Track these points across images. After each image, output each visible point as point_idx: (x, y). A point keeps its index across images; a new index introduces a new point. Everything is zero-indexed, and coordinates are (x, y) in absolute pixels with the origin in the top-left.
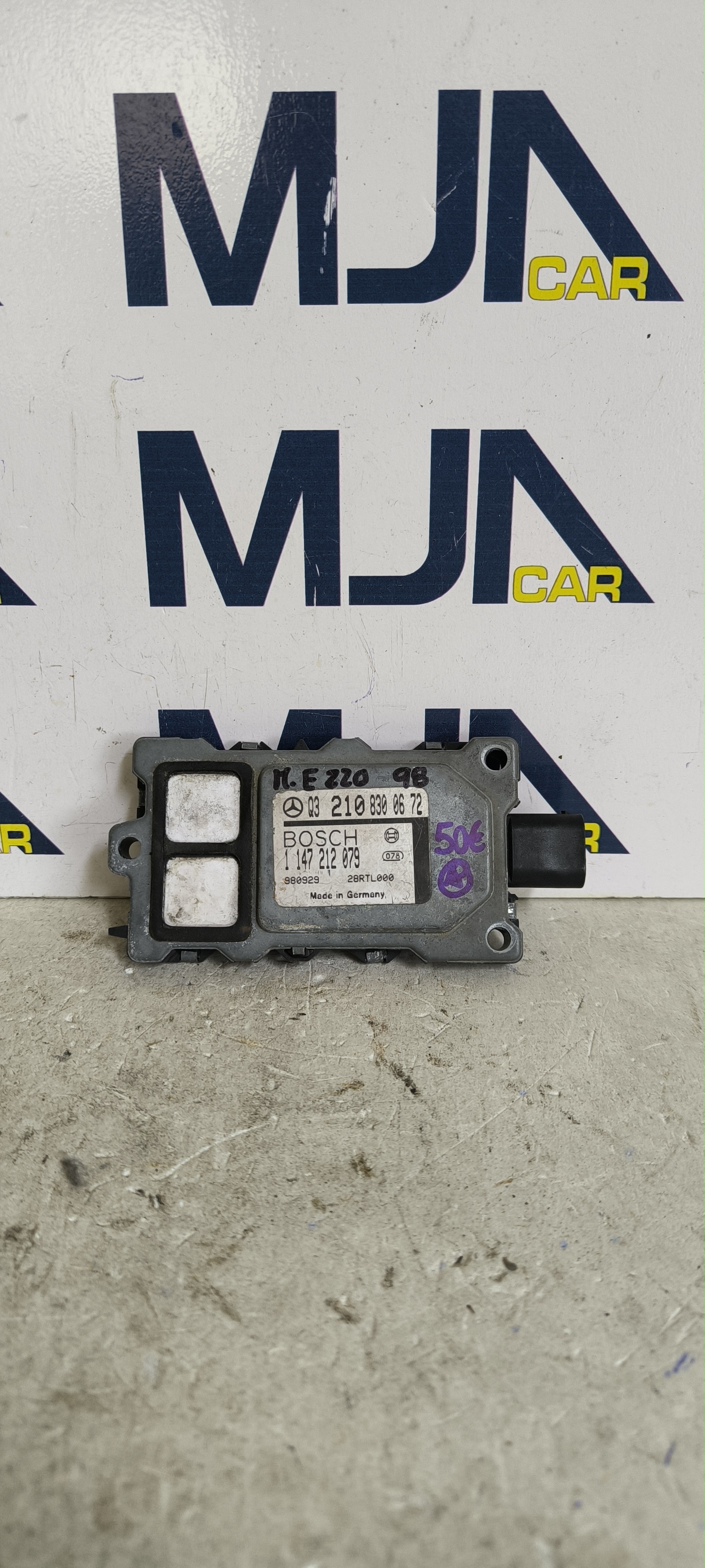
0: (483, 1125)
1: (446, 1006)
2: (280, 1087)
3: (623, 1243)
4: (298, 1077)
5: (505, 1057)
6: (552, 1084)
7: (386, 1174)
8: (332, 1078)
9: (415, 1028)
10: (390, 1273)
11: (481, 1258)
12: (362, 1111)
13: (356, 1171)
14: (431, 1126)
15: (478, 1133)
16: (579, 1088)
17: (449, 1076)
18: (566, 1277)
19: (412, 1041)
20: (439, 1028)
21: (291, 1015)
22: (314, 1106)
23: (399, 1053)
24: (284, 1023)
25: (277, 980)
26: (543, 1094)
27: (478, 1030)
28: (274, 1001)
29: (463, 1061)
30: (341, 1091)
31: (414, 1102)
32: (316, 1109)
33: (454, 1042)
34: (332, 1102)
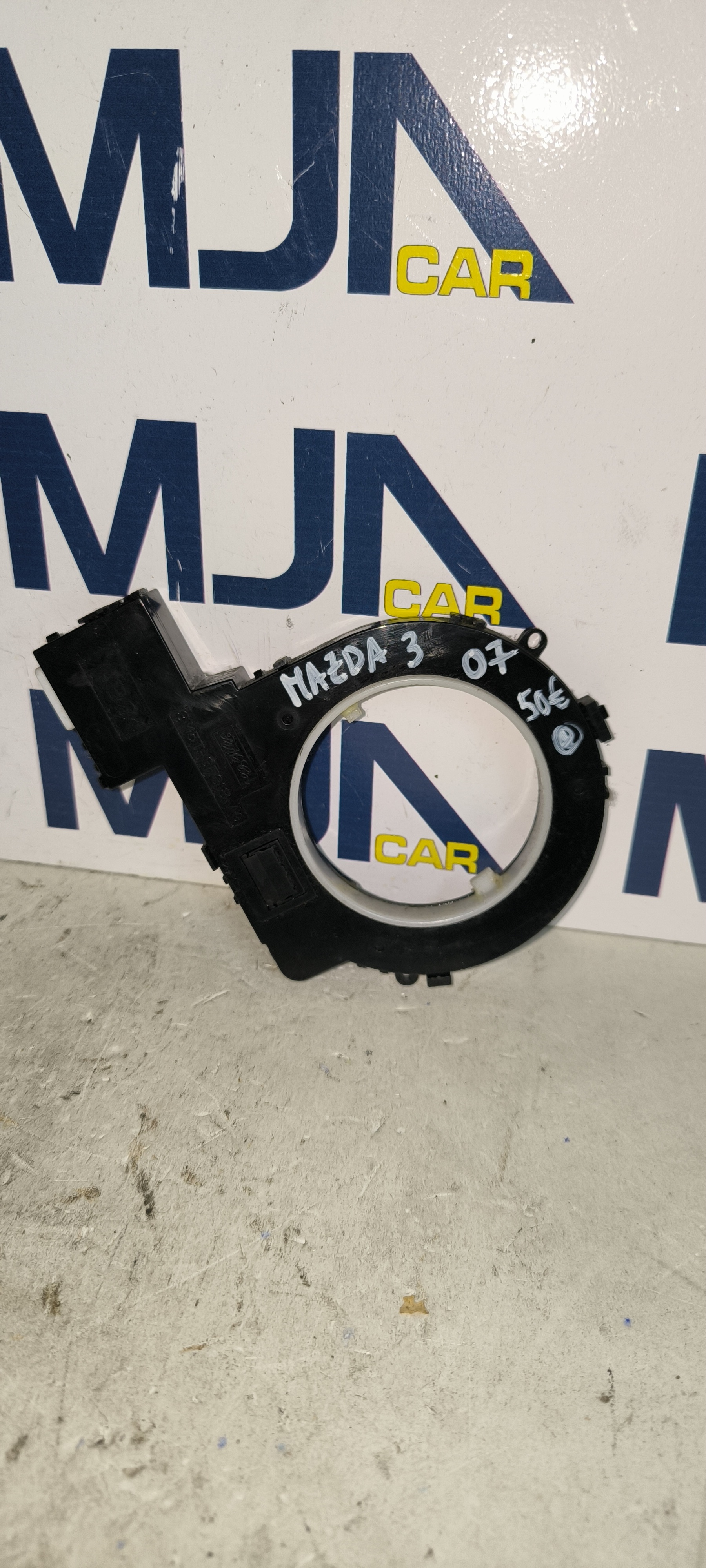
0: (204, 1270)
1: (232, 1107)
2: (14, 1182)
3: (288, 1454)
4: (37, 1173)
5: (267, 1184)
6: (303, 1229)
7: (73, 1315)
8: (72, 1180)
9: (187, 1130)
10: (22, 1441)
11: (127, 1441)
12: (84, 1227)
13: (44, 1304)
14: (148, 1261)
15: (193, 1279)
16: (329, 1239)
17: (195, 1198)
18: (206, 1486)
19: (175, 1146)
20: (212, 1135)
21: (64, 1092)
22: (38, 1212)
23: (155, 1160)
24: (52, 1101)
25: (69, 1046)
26: (286, 1240)
27: (253, 1144)
28: (55, 1072)
29: (219, 1180)
30: (74, 1198)
31: (143, 1227)
32: (37, 1216)
33: (219, 1155)
34: (58, 1210)
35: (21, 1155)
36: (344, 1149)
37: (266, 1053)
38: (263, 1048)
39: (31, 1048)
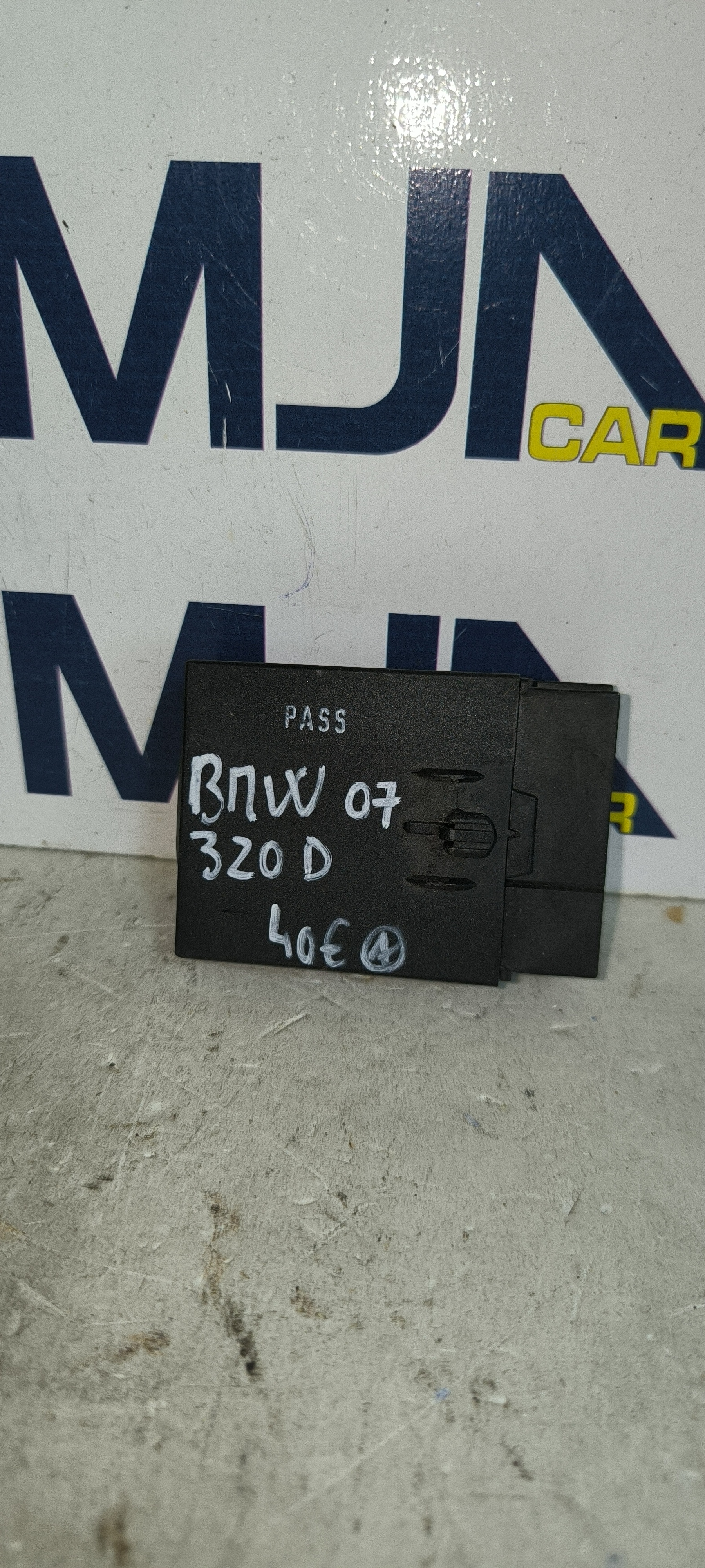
0: (356, 1463)
1: (348, 1187)
2: (27, 1331)
4: (62, 1313)
5: (426, 1308)
6: (499, 1379)
8: (119, 1322)
9: (286, 1227)
12: (150, 1402)
13: (102, 1550)
14: (264, 1454)
15: (344, 1481)
16: (543, 1393)
17: (320, 1339)
19: (274, 1256)
20: (326, 1232)
21: (88, 1178)
22: (71, 1380)
23: (246, 1280)
24: (72, 1193)
25: (87, 1105)
26: (476, 1400)
27: (391, 1243)
28: (71, 1148)
29: (352, 1308)
30: (127, 1352)
31: (245, 1395)
32: (72, 1387)
33: (344, 1265)
34: (105, 1374)
35: (34, 1285)
36: (530, 1244)
37: (381, 1102)
38: (374, 1094)
39: (29, 1112)
